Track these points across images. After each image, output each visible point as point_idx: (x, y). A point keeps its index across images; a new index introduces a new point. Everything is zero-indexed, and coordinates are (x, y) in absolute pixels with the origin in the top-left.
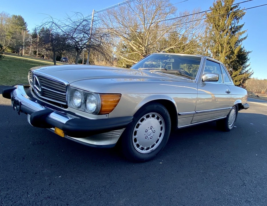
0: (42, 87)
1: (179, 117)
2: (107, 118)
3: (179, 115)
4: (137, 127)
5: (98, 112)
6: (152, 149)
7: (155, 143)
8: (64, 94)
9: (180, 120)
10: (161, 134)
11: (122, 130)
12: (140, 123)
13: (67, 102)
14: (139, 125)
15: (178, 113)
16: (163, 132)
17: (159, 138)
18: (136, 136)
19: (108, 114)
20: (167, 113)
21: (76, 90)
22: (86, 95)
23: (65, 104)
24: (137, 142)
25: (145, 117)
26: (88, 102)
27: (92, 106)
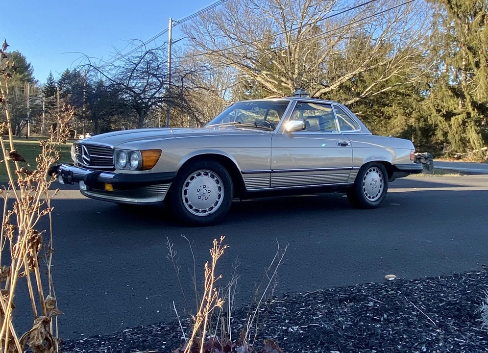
0: (91, 155)
1: (243, 176)
2: (150, 173)
3: (243, 173)
4: (187, 186)
5: (140, 167)
6: (209, 212)
7: (213, 205)
8: (111, 157)
9: (246, 179)
10: (220, 195)
11: (169, 185)
12: (189, 181)
13: (114, 165)
14: (188, 183)
15: (240, 171)
16: (222, 193)
17: (218, 200)
18: (187, 196)
19: (151, 169)
20: (224, 170)
21: (121, 151)
22: (130, 154)
23: (113, 167)
24: (189, 203)
25: (195, 175)
26: (132, 160)
27: (135, 163)
